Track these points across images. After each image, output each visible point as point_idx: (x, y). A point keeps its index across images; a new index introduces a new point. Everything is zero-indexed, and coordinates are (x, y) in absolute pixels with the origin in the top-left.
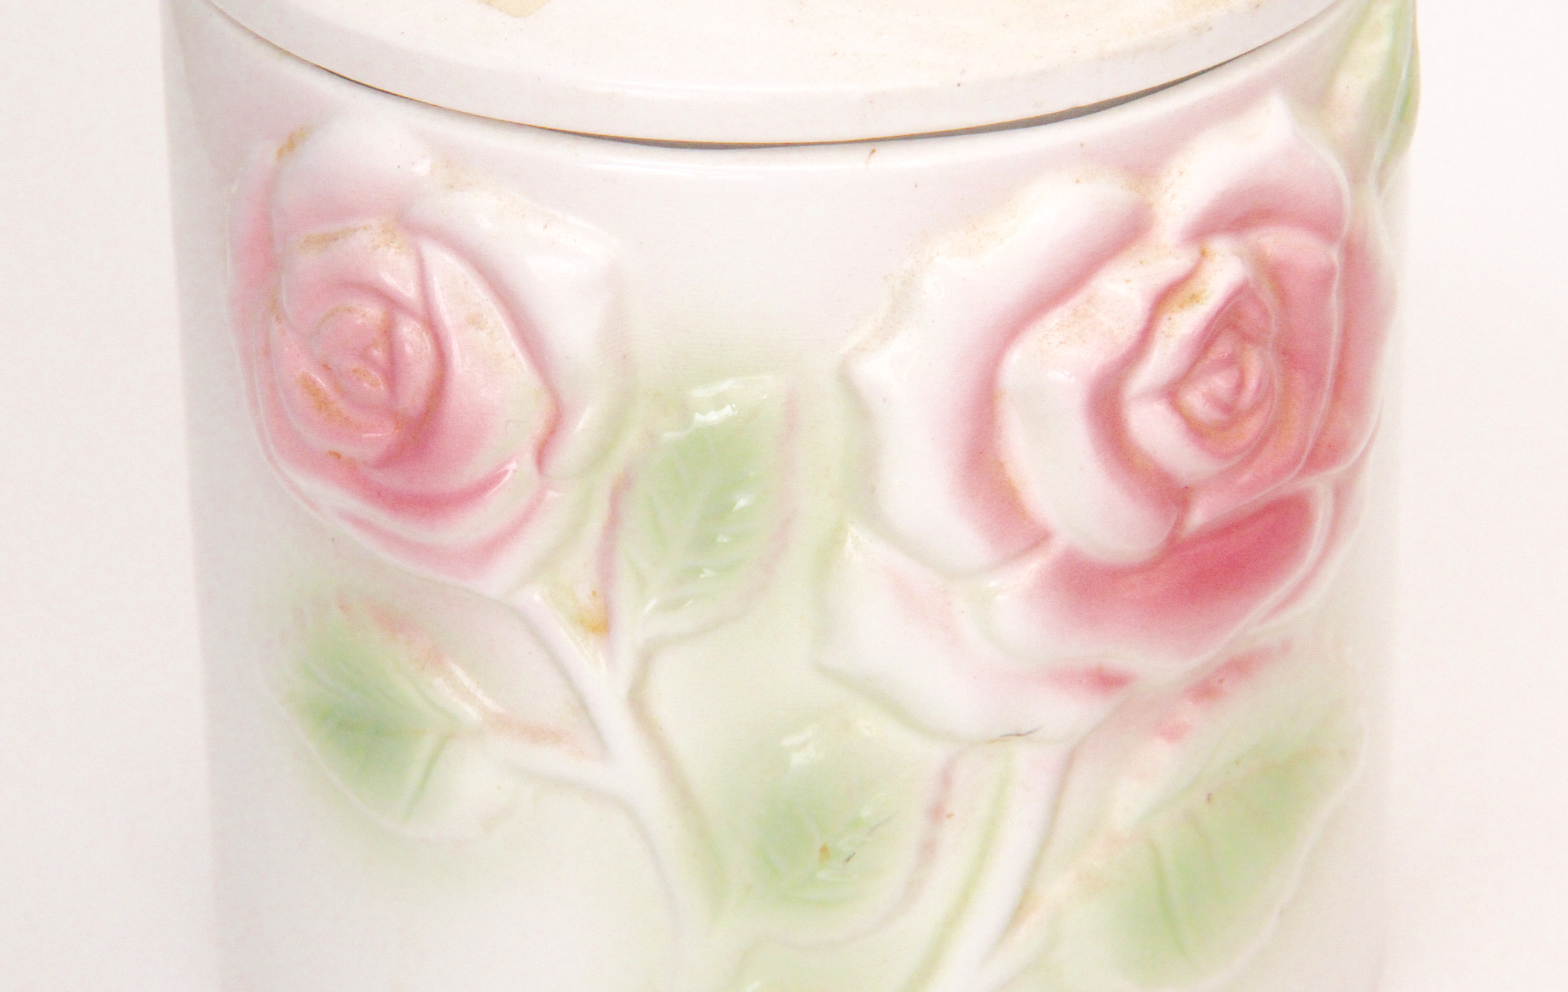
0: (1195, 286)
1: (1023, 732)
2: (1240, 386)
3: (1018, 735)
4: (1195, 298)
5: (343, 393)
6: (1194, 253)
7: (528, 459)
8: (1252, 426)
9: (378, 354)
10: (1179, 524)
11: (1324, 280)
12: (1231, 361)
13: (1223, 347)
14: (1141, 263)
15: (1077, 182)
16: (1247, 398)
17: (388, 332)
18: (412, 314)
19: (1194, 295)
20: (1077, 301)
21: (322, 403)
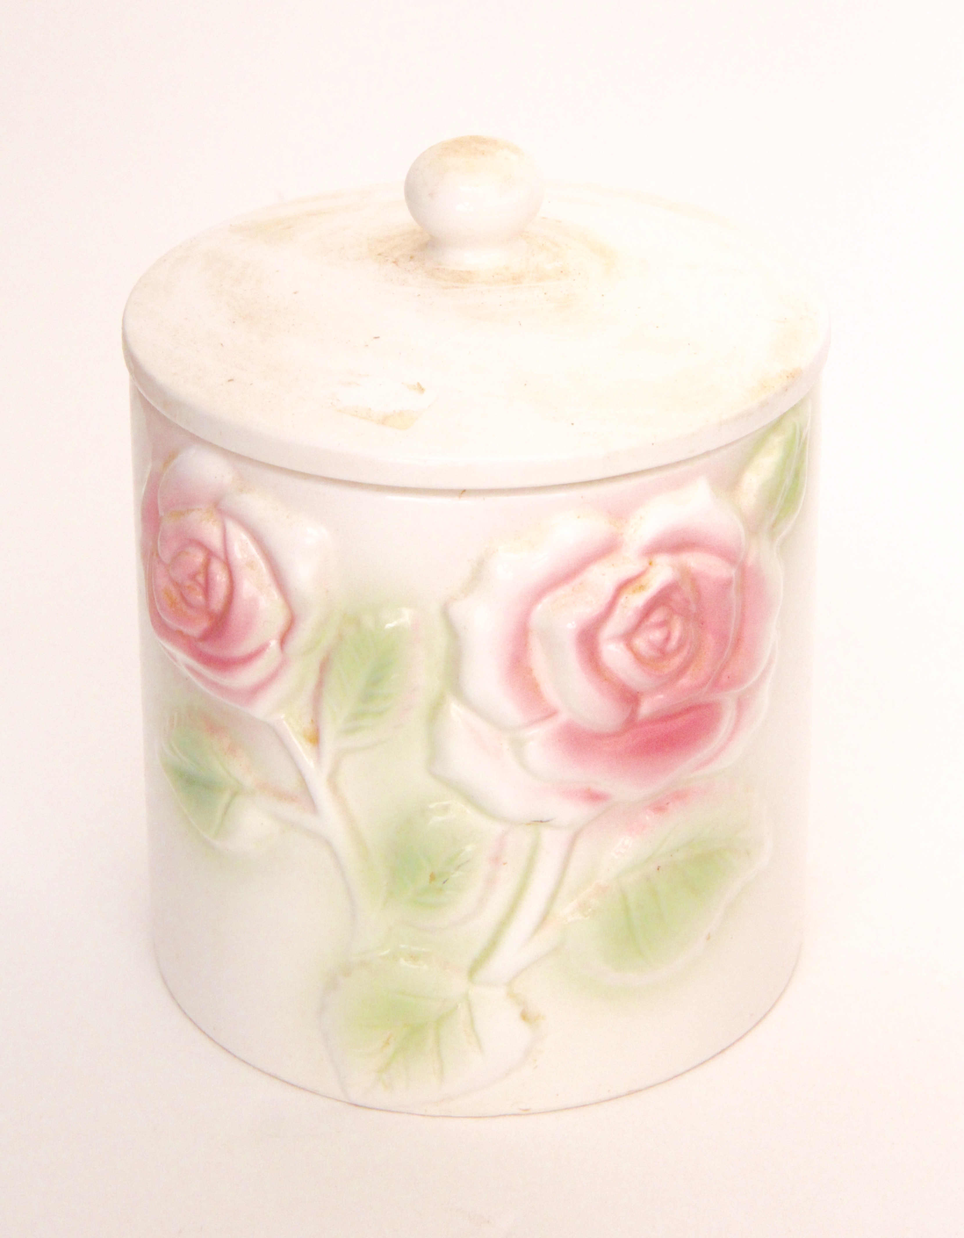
0: (643, 580)
1: (544, 820)
2: (667, 639)
3: (541, 822)
4: (642, 588)
5: (184, 598)
6: (645, 562)
7: (274, 644)
8: (676, 661)
9: (201, 579)
10: (634, 712)
11: (726, 585)
12: (663, 624)
13: (657, 616)
14: (613, 565)
15: (578, 517)
16: (673, 643)
17: (207, 565)
18: (218, 557)
19: (642, 586)
20: (576, 582)
21: (173, 604)
